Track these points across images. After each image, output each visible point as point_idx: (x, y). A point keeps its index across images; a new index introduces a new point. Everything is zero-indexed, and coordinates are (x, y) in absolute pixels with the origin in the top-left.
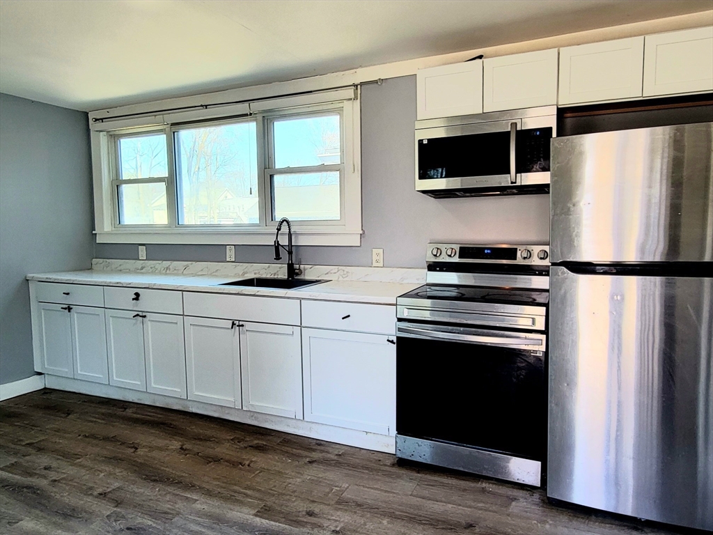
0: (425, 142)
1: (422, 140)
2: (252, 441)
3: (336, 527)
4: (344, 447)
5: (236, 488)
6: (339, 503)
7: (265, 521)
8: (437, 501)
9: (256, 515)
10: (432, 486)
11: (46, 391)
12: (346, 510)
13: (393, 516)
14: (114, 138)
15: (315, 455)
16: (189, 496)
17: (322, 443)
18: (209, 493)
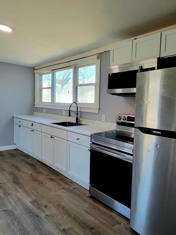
0: (111, 75)
1: (110, 74)
2: (52, 176)
3: (49, 214)
4: (78, 186)
5: (34, 191)
6: (58, 205)
7: (31, 205)
8: (90, 215)
9: (30, 202)
10: (93, 208)
11: (16, 150)
12: (57, 208)
13: (70, 216)
14: (41, 75)
15: (67, 186)
16: (19, 190)
17: (73, 182)
18: (25, 191)
